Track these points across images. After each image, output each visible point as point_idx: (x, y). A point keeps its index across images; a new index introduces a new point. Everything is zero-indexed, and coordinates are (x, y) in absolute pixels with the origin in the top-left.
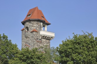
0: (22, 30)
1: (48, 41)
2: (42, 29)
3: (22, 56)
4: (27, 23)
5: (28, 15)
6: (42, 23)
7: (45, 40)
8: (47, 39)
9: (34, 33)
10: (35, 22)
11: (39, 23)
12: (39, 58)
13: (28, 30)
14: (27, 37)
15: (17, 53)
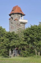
0: (10, 19)
1: (24, 25)
2: (20, 18)
3: (7, 35)
4: (12, 15)
5: (12, 11)
6: (20, 15)
7: (22, 24)
8: (23, 24)
9: (16, 21)
10: (16, 15)
11: (19, 15)
12: (15, 36)
13: (12, 19)
14: (12, 23)
15: (4, 34)
